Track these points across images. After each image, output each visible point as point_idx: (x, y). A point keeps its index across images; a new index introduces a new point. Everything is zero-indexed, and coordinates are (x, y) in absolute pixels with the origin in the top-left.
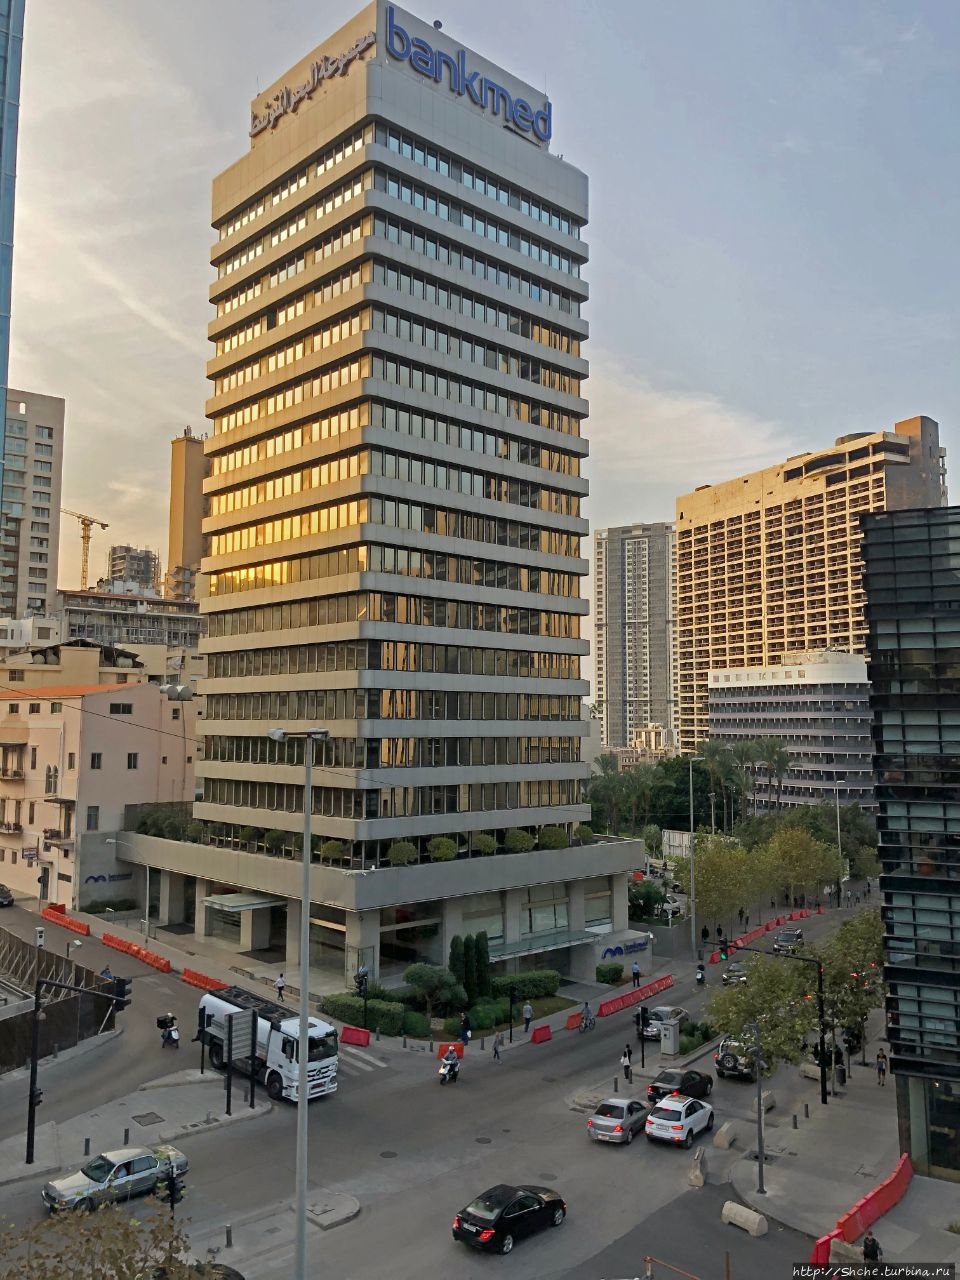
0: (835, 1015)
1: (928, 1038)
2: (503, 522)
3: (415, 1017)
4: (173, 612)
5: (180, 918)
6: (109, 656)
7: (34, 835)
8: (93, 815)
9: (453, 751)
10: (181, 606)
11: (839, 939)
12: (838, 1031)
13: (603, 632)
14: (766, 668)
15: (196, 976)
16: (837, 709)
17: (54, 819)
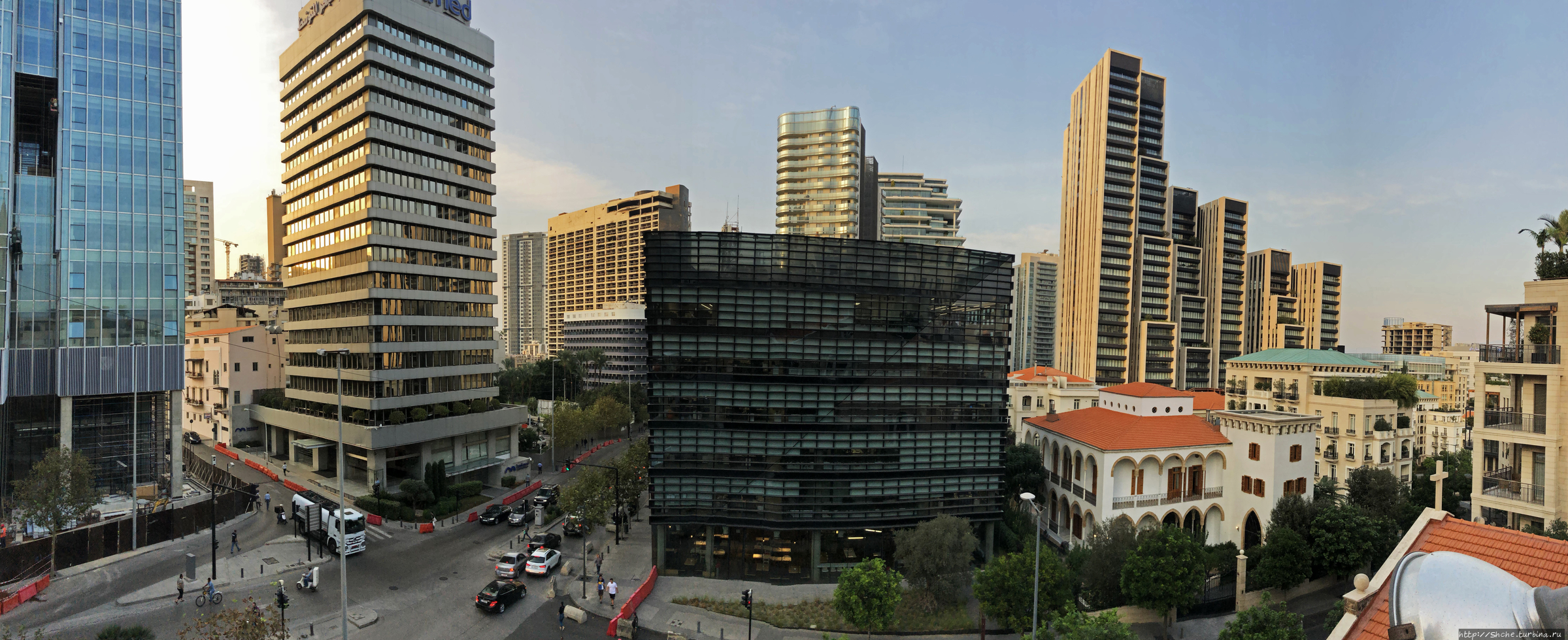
0: (624, 497)
1: (667, 504)
2: (449, 231)
3: (407, 509)
4: (271, 287)
5: (282, 452)
6: (242, 312)
7: (209, 407)
8: (237, 396)
9: (424, 359)
10: (274, 284)
11: (627, 456)
12: (625, 505)
13: (507, 291)
14: (595, 311)
15: (290, 484)
16: (631, 333)
17: (217, 397)
